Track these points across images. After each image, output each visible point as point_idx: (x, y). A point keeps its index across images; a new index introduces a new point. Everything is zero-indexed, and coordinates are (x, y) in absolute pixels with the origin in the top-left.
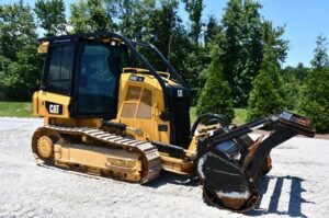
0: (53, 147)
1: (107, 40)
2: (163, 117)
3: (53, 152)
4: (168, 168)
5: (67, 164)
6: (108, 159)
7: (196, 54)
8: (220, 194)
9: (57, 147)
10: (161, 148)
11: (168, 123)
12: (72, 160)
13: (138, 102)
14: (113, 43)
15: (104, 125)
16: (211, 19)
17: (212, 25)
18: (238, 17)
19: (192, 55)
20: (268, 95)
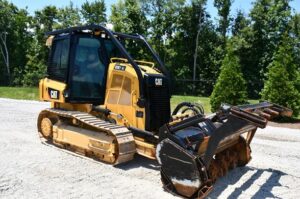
0: (52, 128)
1: (98, 33)
2: (139, 104)
3: (52, 132)
4: (141, 153)
5: (61, 143)
6: (91, 141)
7: (223, 48)
8: (175, 181)
9: (55, 127)
10: (136, 133)
11: (143, 110)
12: (65, 140)
13: (120, 89)
14: (103, 36)
15: (93, 110)
16: (240, 14)
17: (240, 19)
18: (266, 11)
19: (219, 49)
20: (281, 87)
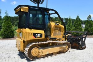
13: (58, 31)
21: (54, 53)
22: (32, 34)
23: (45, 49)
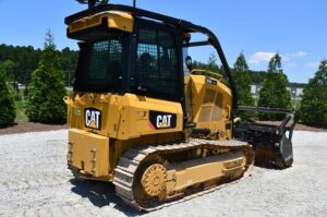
9: (171, 172)
11: (231, 122)
12: (190, 183)
13: (213, 105)
21: (206, 182)
22: (145, 113)
23: (184, 168)
